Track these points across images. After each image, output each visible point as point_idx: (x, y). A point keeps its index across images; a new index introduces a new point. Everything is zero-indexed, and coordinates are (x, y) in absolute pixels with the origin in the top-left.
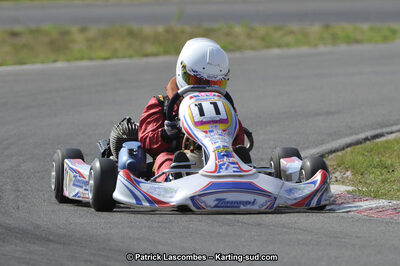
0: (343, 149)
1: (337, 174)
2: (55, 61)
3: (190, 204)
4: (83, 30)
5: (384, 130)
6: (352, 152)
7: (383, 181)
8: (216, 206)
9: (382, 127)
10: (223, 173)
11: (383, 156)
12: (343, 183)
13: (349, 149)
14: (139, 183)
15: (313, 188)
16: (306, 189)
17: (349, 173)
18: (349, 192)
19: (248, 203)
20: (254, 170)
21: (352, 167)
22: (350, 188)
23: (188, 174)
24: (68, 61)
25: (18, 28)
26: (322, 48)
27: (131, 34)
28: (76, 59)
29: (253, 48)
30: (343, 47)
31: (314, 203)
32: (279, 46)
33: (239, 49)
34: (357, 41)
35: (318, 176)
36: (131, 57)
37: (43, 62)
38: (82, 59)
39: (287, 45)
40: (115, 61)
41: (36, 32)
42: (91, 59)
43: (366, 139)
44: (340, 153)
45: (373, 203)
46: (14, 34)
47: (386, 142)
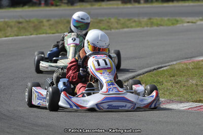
3: (96, 107)
8: (108, 108)
10: (111, 92)
14: (71, 98)
15: (152, 99)
16: (149, 99)
19: (123, 106)
20: (125, 91)
23: (94, 93)
31: (153, 106)
35: (154, 93)
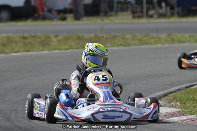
0: (176, 92)
1: (173, 103)
2: (43, 50)
4: (56, 36)
5: (195, 83)
6: (180, 93)
7: (194, 107)
9: (194, 82)
11: (194, 95)
12: (175, 107)
13: (179, 92)
17: (178, 103)
18: (178, 112)
21: (180, 100)
22: (179, 110)
24: (49, 50)
25: (26, 35)
26: (167, 45)
27: (79, 38)
28: (53, 50)
29: (135, 45)
30: (177, 45)
32: (147, 44)
33: (128, 45)
34: (183, 42)
36: (78, 48)
37: (37, 51)
38: (56, 49)
39: (151, 44)
40: (71, 50)
41: (34, 37)
42: (60, 49)
43: (187, 87)
44: (174, 94)
45: (189, 117)
46: (25, 38)
47: (196, 88)
